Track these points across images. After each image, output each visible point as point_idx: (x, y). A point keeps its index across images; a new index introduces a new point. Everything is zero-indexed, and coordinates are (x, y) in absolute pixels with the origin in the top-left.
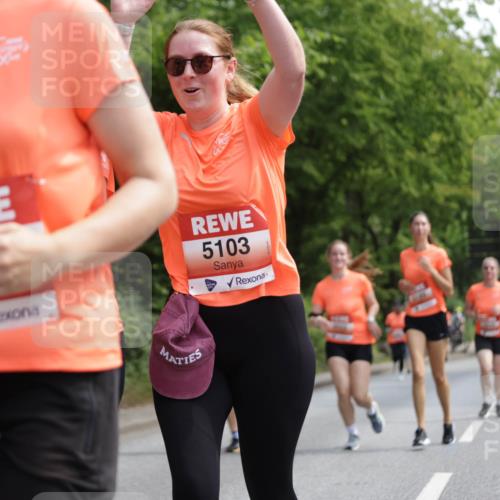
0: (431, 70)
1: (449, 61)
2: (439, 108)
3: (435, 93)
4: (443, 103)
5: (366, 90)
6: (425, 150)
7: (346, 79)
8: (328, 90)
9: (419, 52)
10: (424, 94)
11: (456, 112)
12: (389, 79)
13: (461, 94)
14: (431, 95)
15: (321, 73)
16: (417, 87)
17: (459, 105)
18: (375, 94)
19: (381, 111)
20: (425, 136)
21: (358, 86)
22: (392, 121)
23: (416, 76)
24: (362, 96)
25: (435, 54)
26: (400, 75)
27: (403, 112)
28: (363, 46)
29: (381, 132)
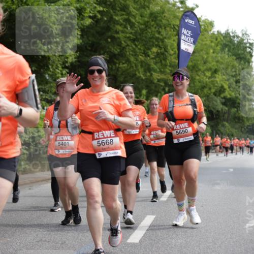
0: (154, 16)
1: (163, 12)
2: (157, 35)
3: (155, 28)
4: (159, 33)
5: (121, 25)
6: (149, 56)
7: (111, 19)
8: (102, 24)
9: (148, 7)
10: (150, 28)
11: (165, 38)
12: (133, 20)
13: (168, 29)
14: (153, 29)
15: (99, 16)
16: (146, 24)
17: (167, 34)
18: (125, 27)
19: (128, 35)
20: (149, 49)
21: (117, 23)
22: (133, 41)
23: (146, 19)
24: (119, 28)
25: (156, 9)
26: (138, 18)
27: (139, 37)
28: (121, 3)
29: (128, 45)
